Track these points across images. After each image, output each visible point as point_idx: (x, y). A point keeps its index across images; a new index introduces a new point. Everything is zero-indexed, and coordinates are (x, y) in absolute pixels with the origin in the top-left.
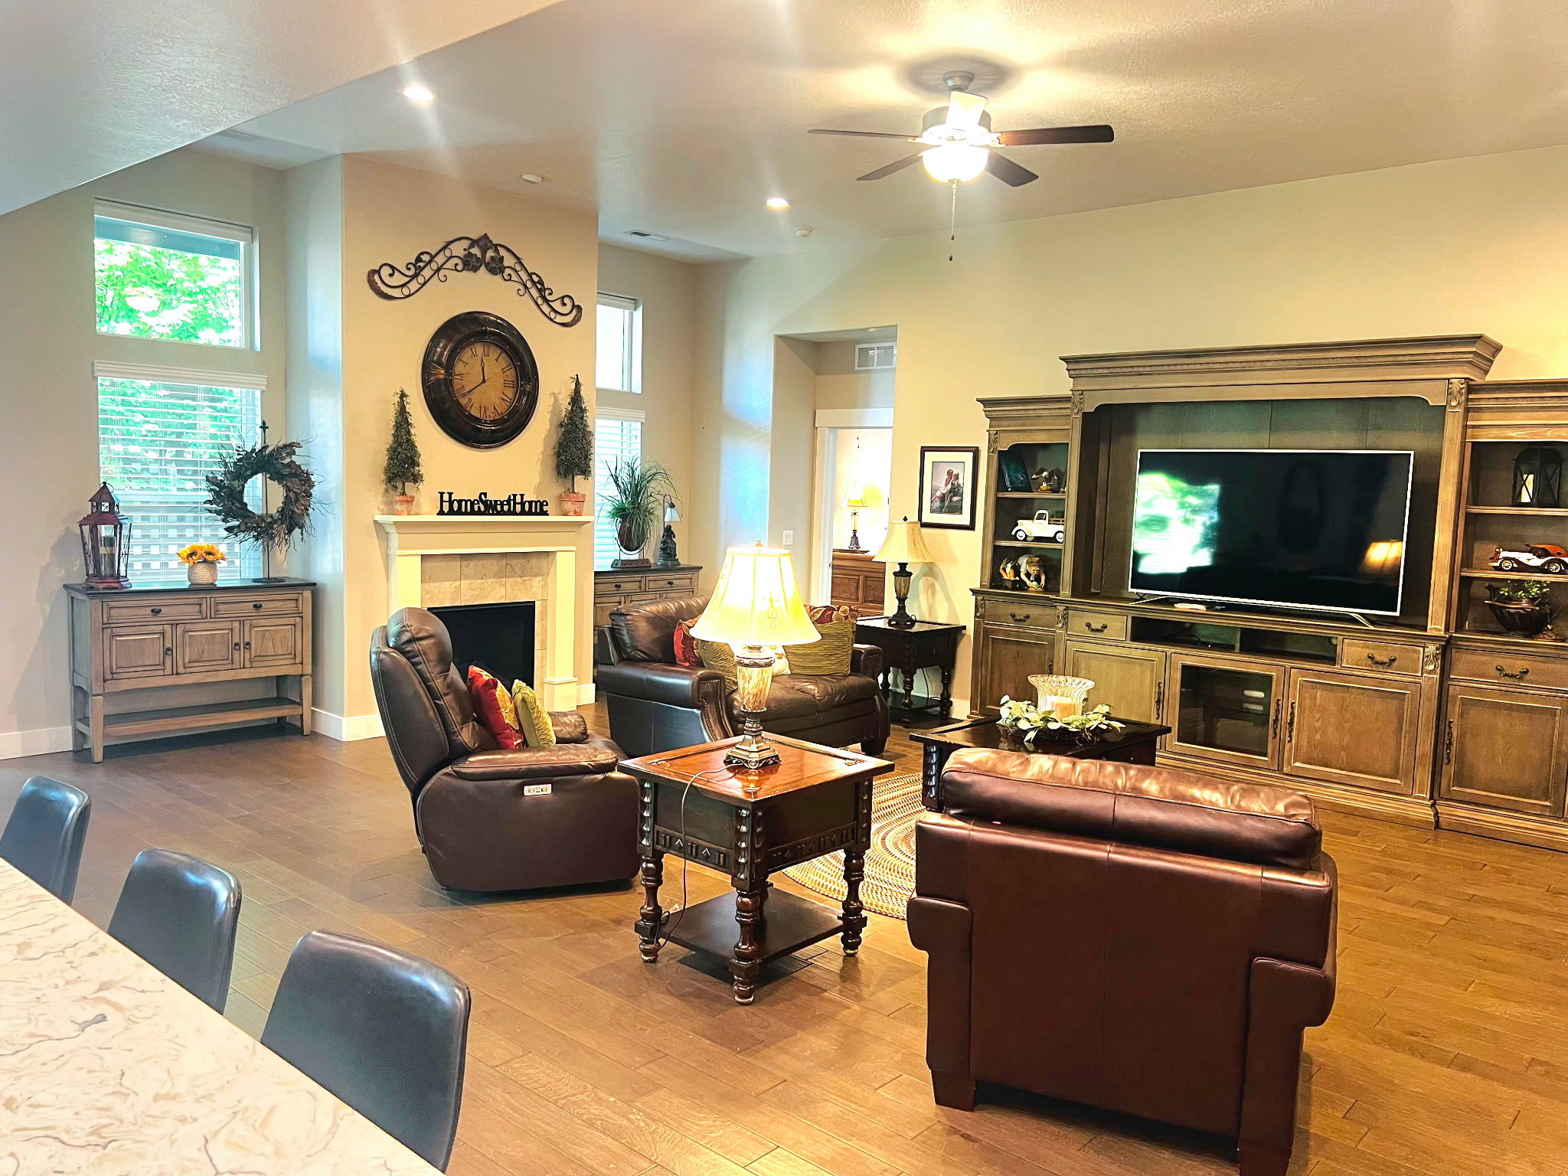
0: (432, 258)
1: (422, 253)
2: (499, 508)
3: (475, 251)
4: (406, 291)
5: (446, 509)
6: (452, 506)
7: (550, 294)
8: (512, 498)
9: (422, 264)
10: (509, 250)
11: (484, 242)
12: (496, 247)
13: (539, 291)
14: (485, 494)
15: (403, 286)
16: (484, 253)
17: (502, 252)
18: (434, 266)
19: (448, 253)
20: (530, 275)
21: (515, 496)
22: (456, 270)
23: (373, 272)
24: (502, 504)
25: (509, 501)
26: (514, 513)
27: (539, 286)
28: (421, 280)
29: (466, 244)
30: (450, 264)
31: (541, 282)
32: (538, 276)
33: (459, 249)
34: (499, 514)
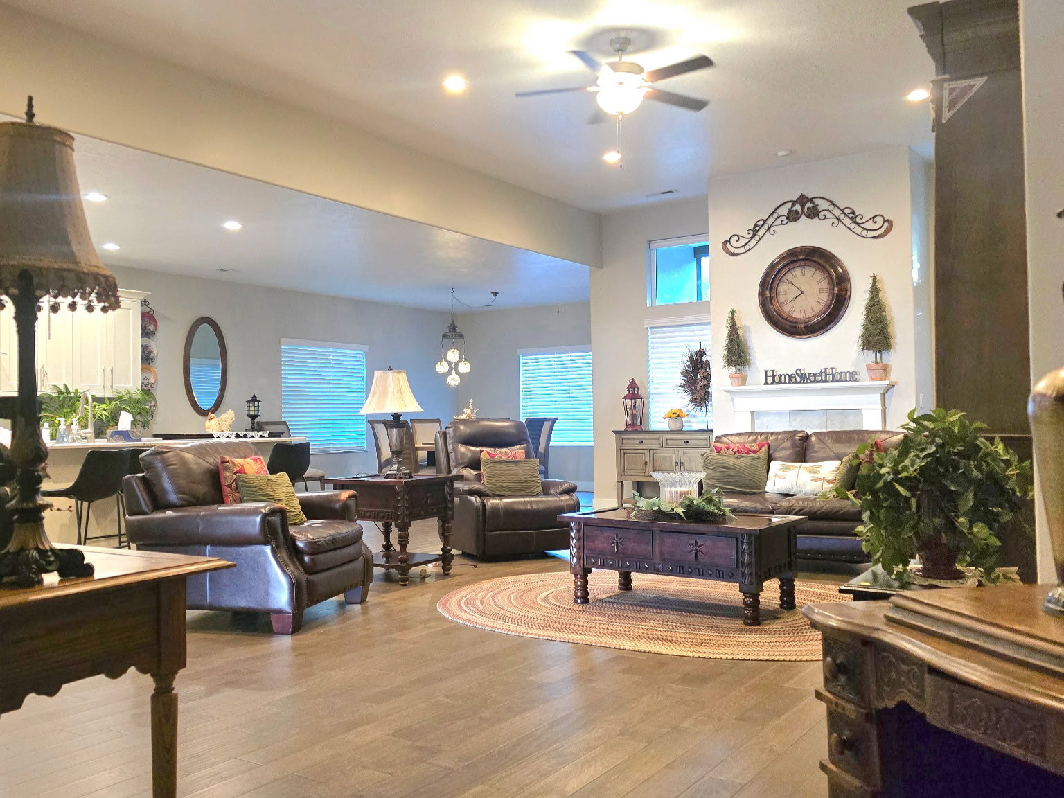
0: (765, 221)
1: (758, 222)
2: (812, 379)
3: (798, 207)
4: (747, 248)
5: (770, 380)
6: (775, 379)
7: (861, 218)
8: (823, 370)
9: (757, 228)
10: (823, 198)
11: (803, 200)
12: (811, 200)
13: (851, 219)
14: (800, 370)
15: (746, 244)
16: (803, 207)
17: (817, 201)
18: (766, 227)
19: (775, 215)
20: (843, 211)
21: (826, 369)
22: (782, 224)
23: (726, 242)
24: (815, 375)
25: (821, 374)
26: (826, 381)
27: (851, 216)
28: (757, 238)
29: (789, 205)
30: (778, 222)
31: (853, 212)
32: (850, 208)
33: (784, 211)
34: (812, 382)
